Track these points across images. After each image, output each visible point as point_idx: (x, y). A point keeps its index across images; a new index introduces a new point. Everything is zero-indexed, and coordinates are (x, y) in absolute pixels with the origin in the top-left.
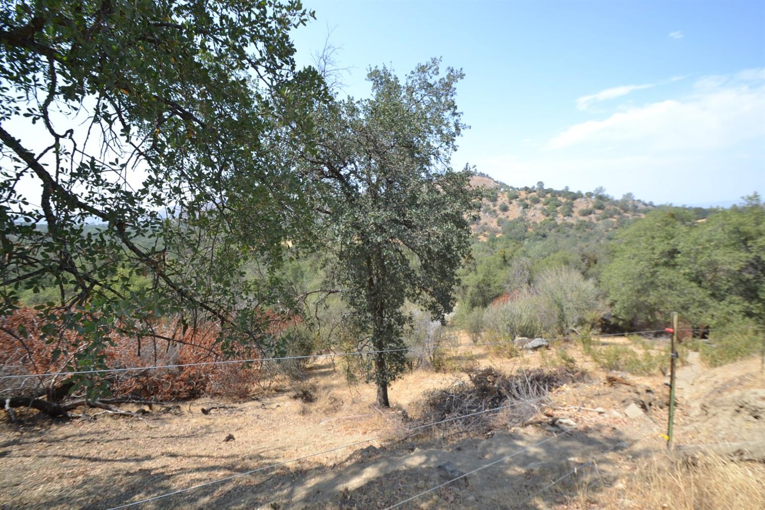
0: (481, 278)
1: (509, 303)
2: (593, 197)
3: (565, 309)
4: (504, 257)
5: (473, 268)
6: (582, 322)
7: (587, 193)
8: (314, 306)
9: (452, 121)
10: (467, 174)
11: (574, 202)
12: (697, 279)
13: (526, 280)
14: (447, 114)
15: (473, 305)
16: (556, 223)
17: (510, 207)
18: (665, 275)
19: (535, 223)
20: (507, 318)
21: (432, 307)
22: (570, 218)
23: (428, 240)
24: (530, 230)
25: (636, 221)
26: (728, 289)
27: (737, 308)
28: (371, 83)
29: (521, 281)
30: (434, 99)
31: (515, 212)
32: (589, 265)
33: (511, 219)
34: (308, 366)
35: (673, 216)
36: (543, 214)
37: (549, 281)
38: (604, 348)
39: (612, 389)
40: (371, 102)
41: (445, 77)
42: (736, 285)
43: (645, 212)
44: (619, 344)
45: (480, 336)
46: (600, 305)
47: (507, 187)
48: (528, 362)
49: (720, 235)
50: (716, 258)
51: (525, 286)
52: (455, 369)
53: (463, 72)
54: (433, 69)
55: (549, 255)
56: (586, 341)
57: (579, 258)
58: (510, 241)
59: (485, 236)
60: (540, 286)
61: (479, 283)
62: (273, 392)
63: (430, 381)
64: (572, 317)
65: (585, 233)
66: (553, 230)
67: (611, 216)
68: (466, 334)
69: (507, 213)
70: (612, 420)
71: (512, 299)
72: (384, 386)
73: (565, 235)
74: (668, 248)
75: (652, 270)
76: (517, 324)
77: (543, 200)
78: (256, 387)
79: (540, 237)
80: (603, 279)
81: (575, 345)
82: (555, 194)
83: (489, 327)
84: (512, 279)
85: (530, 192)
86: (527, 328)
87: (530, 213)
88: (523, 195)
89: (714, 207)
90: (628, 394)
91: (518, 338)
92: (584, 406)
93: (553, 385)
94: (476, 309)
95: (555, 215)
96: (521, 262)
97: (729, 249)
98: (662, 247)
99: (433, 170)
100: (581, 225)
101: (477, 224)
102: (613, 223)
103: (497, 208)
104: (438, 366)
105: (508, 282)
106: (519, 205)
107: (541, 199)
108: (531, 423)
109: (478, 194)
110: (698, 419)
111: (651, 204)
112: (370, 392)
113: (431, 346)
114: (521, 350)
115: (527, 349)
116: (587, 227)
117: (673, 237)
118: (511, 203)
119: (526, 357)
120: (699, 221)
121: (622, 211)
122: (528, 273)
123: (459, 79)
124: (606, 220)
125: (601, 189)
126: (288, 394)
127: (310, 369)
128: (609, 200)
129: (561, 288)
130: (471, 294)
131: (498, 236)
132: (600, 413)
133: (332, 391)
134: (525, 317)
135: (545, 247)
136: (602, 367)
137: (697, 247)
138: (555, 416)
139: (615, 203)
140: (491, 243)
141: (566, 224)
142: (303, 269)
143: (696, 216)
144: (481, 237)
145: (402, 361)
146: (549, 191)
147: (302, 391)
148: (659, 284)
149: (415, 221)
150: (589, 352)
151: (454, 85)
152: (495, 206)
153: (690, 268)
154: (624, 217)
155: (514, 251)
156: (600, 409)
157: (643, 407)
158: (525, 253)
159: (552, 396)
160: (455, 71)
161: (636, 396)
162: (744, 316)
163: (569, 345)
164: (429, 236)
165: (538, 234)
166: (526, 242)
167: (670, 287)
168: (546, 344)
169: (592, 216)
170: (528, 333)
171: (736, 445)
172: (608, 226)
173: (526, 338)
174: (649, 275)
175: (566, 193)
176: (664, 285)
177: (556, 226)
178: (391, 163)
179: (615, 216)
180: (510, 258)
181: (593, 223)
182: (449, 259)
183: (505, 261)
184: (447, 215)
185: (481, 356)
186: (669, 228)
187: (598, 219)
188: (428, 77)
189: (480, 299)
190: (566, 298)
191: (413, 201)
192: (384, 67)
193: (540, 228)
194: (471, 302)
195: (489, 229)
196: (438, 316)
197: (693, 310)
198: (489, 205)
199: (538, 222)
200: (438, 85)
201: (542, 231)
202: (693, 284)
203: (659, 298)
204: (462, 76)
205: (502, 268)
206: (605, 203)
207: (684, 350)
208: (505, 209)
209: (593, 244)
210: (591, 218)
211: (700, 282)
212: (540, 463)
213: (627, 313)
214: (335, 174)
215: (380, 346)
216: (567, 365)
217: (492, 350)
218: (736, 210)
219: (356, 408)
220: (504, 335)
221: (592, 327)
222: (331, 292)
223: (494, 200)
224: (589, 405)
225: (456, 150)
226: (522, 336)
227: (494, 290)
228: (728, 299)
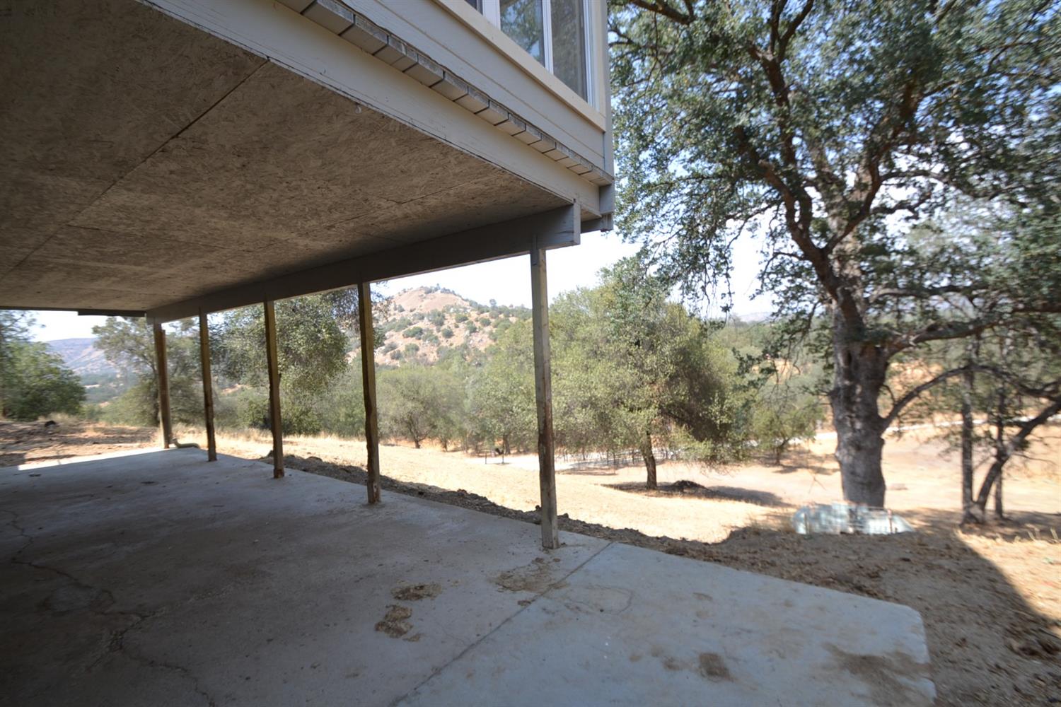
17: (456, 332)
19: (478, 350)
31: (460, 337)
33: (454, 346)
36: (490, 339)
69: (451, 340)
77: (494, 321)
82: (508, 313)
85: (482, 312)
88: (474, 315)
103: (440, 334)
106: (466, 329)
118: (457, 327)
146: (502, 310)
152: (439, 331)
195: (425, 362)
198: (432, 331)
199: (482, 348)
208: (449, 334)
223: (440, 323)
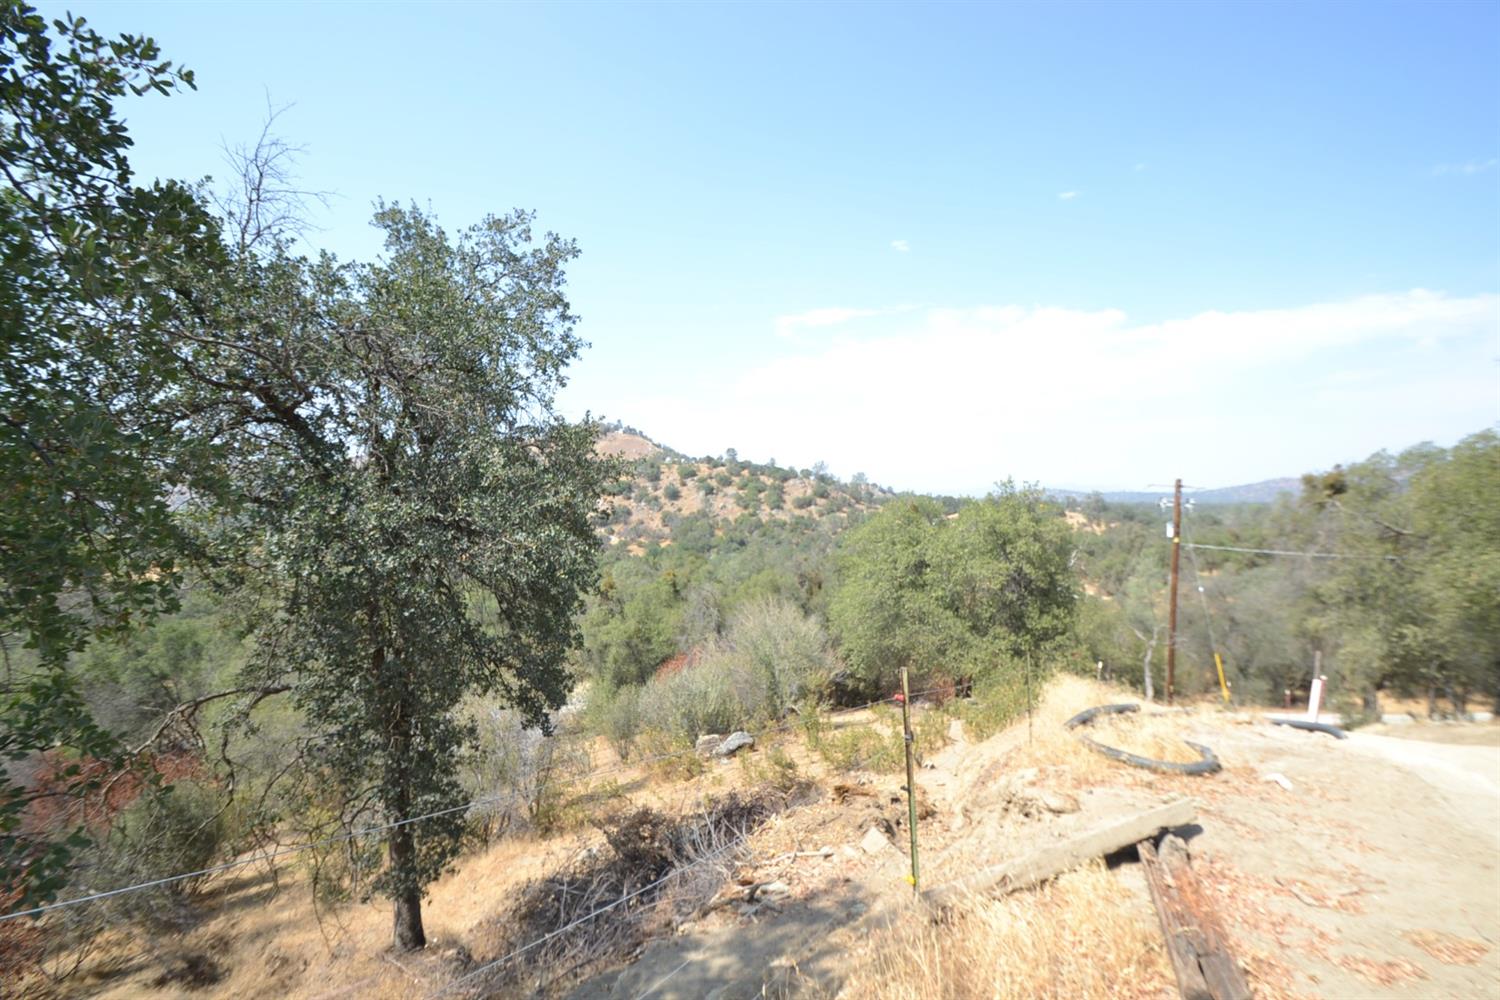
0: (633, 628)
1: (685, 672)
2: (812, 478)
3: (777, 673)
4: (674, 585)
5: (617, 609)
6: (803, 693)
7: (802, 471)
8: (219, 732)
9: (559, 330)
10: (589, 432)
11: (785, 485)
12: (953, 605)
13: (713, 624)
14: (551, 315)
15: (621, 681)
16: (760, 520)
17: (684, 491)
18: (914, 601)
19: (725, 520)
20: (680, 701)
21: (523, 700)
22: (781, 512)
23: (506, 560)
24: (719, 533)
25: (871, 516)
26: (990, 618)
27: (1003, 644)
28: (384, 234)
29: (705, 627)
30: (524, 284)
31: (692, 501)
32: (810, 592)
33: (685, 513)
34: (205, 888)
35: (916, 509)
36: (738, 505)
37: (750, 625)
38: (838, 733)
39: (843, 808)
40: (376, 271)
41: (544, 248)
42: (998, 611)
43: (883, 502)
44: (860, 723)
45: (633, 742)
46: (829, 659)
47: (677, 455)
48: (718, 781)
49: (974, 538)
50: (974, 572)
51: (712, 636)
52: (582, 823)
53: (578, 246)
54: (519, 228)
55: (749, 577)
56: (813, 727)
57: (796, 579)
58: (685, 554)
59: (640, 545)
60: (736, 636)
61: (630, 637)
62: (89, 981)
63: (528, 860)
64: (789, 686)
65: (805, 538)
66: (756, 533)
67: (839, 510)
68: (606, 744)
69: (678, 503)
70: (844, 866)
71: (690, 664)
72: (411, 901)
73: (774, 541)
74: (914, 560)
75: (895, 595)
76: (701, 711)
77: (736, 479)
78: (29, 979)
79: (735, 545)
80: (833, 616)
81: (796, 735)
82: (756, 470)
83: (650, 723)
84: (689, 626)
85: (715, 466)
86: (718, 715)
87: (718, 503)
88: (704, 470)
89: (965, 496)
90: (867, 811)
91: (703, 738)
92: (803, 851)
93: (754, 821)
94: (624, 689)
95: (757, 507)
96: (704, 593)
97: (987, 559)
98: (906, 558)
99: (523, 419)
100: (797, 523)
101: (626, 523)
102: (842, 519)
103: (660, 493)
104: (545, 824)
105: (683, 631)
106: (699, 489)
107: (734, 478)
108: (715, 908)
109: (611, 468)
110: (961, 833)
111: (890, 491)
112: (378, 920)
113: (529, 783)
114: (708, 760)
115: (719, 756)
116: (807, 527)
117: (918, 543)
118: (684, 484)
119: (717, 771)
120: (950, 517)
121: (853, 501)
122: (716, 612)
123: (570, 257)
124: (832, 515)
125: (821, 466)
126: (139, 977)
127: (212, 894)
128: (834, 482)
129: (769, 635)
130: (616, 661)
131: (663, 545)
132: (827, 856)
133: (276, 941)
134: (713, 695)
135: (743, 563)
136: (837, 769)
137: (949, 556)
138: (757, 882)
139: (843, 488)
140: (651, 559)
141: (775, 522)
142: (202, 637)
143: (946, 509)
144: (633, 547)
145: (456, 833)
146: (746, 465)
147: (184, 958)
148: (907, 616)
149: (478, 521)
150: (816, 745)
151: (561, 266)
152: (656, 489)
153: (943, 589)
154: (857, 510)
155: (692, 572)
156: (825, 850)
157: (889, 830)
158: (711, 576)
159: (752, 842)
160: (562, 240)
161: (877, 813)
162: (1012, 656)
163: (788, 737)
164: (509, 550)
165: (732, 541)
166: (713, 556)
167: (921, 621)
168: (749, 740)
169: (813, 508)
170: (719, 725)
171: (999, 869)
172: (835, 524)
173: (716, 736)
174: (891, 602)
175: (772, 470)
176: (913, 617)
177: (759, 525)
178: (424, 401)
179: (845, 509)
180: (685, 586)
181: (814, 520)
182: (553, 596)
183: (677, 592)
184: (549, 508)
185: (637, 786)
186: (913, 528)
187: (821, 515)
188: (509, 242)
189: (633, 669)
190: (777, 652)
191: (473, 479)
192: (414, 207)
193: (735, 529)
194: (615, 677)
195: (646, 532)
196: (535, 716)
197: (952, 653)
198: (645, 488)
199: (731, 518)
200: (529, 260)
201: (738, 535)
202: (949, 613)
203: (908, 639)
204: (576, 253)
205: (669, 606)
206: (829, 488)
207: (945, 719)
208: (674, 495)
209: (814, 556)
210: (811, 513)
211: (957, 610)
212: (726, 987)
213: (869, 668)
214: (285, 416)
215: (400, 804)
216: (783, 775)
217: (657, 770)
218: (991, 501)
219: (339, 968)
220: (677, 735)
221: (821, 698)
222: (267, 692)
223: (655, 478)
224: (811, 846)
225: (564, 385)
226: (709, 732)
227: (658, 648)
228: (991, 632)
